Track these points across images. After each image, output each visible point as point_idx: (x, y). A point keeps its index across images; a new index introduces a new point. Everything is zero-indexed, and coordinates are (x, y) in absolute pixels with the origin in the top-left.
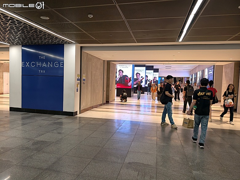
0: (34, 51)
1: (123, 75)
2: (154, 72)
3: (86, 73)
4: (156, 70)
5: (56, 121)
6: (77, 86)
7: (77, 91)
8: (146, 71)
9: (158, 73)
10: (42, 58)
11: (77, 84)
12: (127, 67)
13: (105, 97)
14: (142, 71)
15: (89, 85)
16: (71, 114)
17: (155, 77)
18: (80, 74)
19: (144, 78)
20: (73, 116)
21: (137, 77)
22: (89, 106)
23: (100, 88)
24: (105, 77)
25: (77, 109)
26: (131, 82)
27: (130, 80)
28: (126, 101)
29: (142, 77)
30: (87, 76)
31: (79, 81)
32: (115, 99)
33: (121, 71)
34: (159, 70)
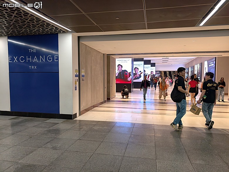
0: (24, 44)
1: (123, 70)
2: (151, 66)
3: (85, 68)
4: (153, 65)
5: (51, 128)
6: (76, 84)
7: (76, 90)
8: (144, 65)
9: (155, 67)
10: (32, 51)
11: (75, 80)
12: (126, 61)
13: (106, 94)
14: (140, 65)
15: (89, 82)
16: (69, 117)
17: (152, 71)
18: (78, 69)
19: (142, 72)
20: (72, 119)
21: (135, 72)
22: (90, 105)
23: (101, 84)
24: (106, 72)
25: (77, 111)
26: (131, 77)
27: (130, 75)
28: (128, 97)
29: (140, 72)
30: (86, 72)
31: (78, 78)
32: (115, 96)
33: (120, 66)
34: (156, 64)
